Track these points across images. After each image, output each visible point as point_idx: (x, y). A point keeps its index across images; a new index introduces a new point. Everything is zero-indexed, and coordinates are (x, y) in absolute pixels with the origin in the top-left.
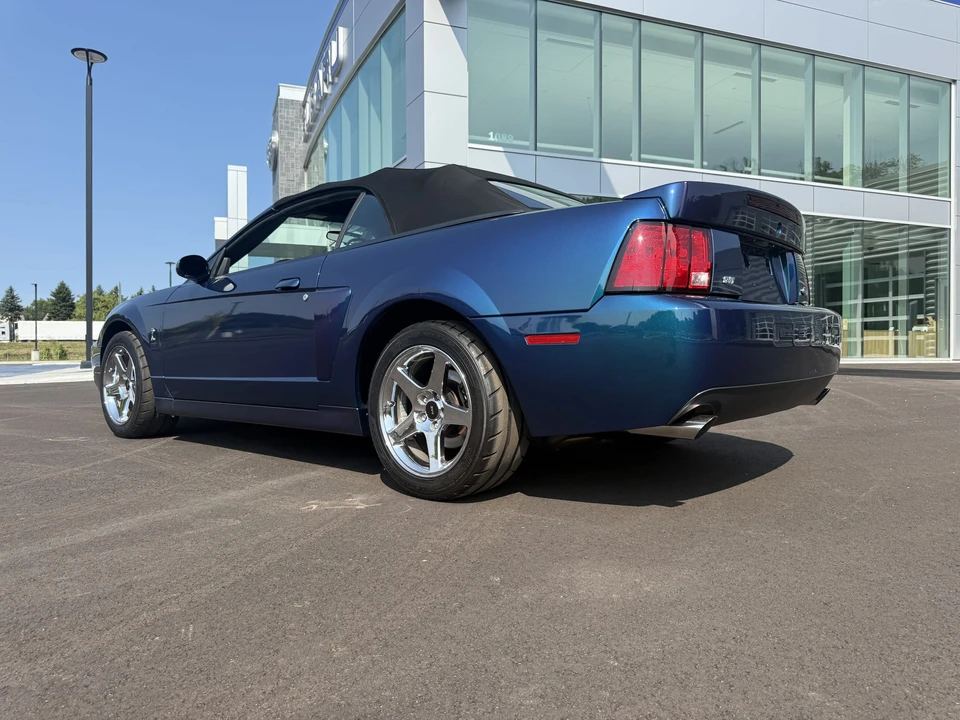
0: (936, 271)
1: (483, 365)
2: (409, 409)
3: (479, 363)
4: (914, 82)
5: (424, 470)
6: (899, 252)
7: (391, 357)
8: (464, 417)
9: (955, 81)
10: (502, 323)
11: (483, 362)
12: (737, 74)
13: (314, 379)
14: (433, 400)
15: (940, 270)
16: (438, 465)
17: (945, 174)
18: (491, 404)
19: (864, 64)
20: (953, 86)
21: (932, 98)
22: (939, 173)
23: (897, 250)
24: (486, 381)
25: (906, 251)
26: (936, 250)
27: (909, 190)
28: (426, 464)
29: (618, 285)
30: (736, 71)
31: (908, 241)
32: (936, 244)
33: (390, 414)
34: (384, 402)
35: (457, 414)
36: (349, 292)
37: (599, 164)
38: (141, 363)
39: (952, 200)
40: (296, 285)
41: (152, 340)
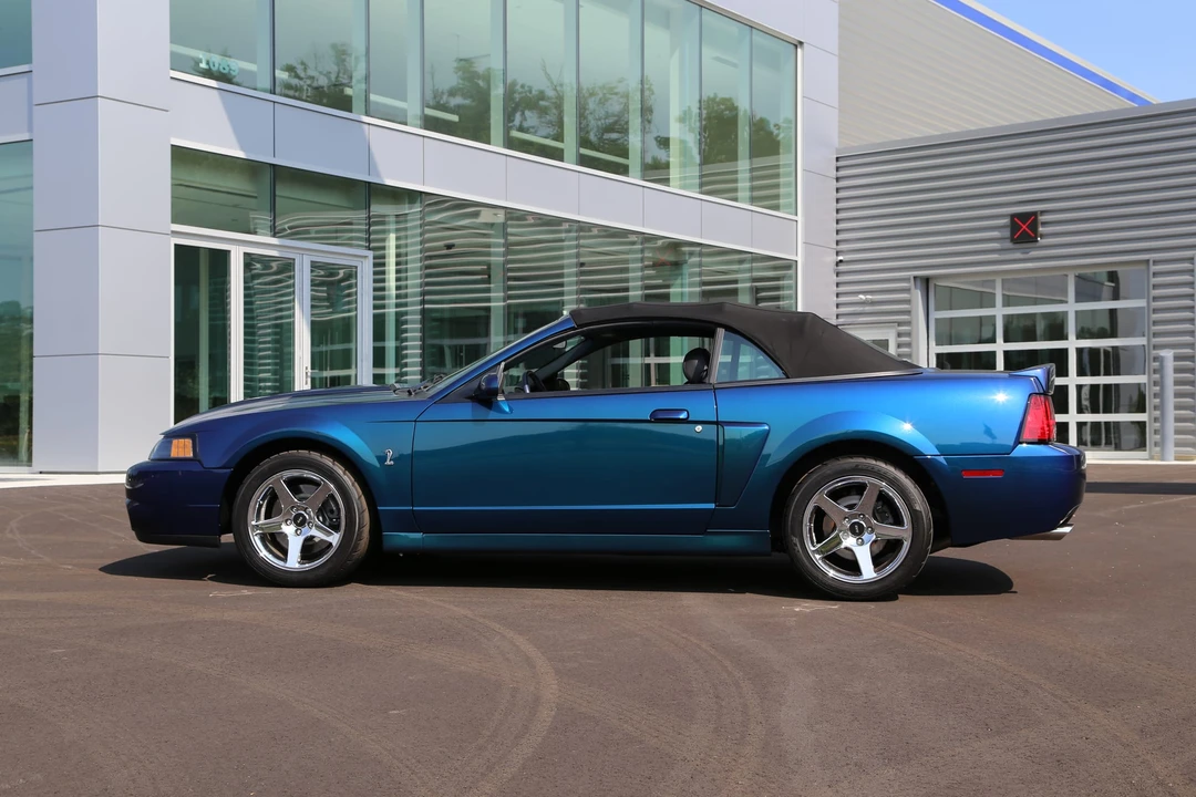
4: (758, 38)
5: (857, 578)
6: (739, 285)
9: (801, 43)
13: (712, 506)
14: (858, 520)
19: (701, 4)
20: (799, 50)
21: (772, 63)
22: (781, 170)
23: (736, 282)
25: (748, 285)
26: (777, 288)
27: (753, 200)
29: (1025, 438)
31: (751, 270)
32: (777, 279)
35: (892, 531)
36: (767, 428)
37: (367, 126)
38: (355, 491)
39: (800, 218)
40: (683, 416)
41: (388, 463)
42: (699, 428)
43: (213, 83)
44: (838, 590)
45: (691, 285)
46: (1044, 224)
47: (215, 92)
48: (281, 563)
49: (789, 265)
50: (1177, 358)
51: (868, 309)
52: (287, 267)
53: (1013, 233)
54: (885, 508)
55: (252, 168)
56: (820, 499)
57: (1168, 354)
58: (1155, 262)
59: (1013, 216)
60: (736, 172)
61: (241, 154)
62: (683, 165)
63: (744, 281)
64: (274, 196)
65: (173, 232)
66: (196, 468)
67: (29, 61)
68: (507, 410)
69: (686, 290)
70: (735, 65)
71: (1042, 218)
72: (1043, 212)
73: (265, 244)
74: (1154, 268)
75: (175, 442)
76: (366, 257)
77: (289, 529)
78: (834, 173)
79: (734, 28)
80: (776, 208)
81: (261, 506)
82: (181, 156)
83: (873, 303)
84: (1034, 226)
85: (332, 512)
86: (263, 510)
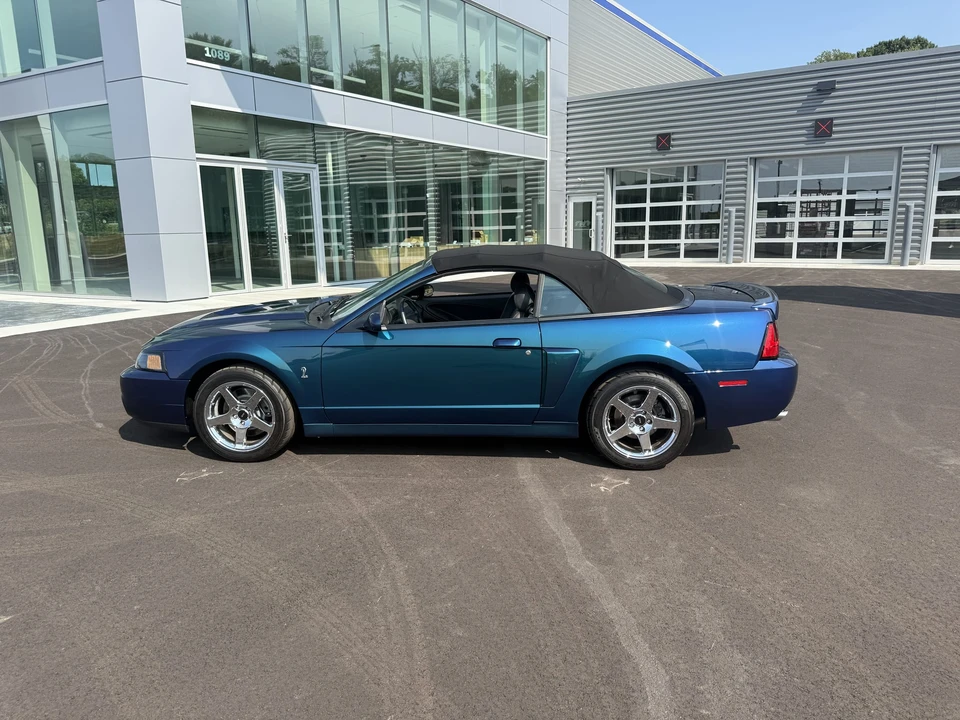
0: (537, 191)
4: (527, 35)
5: (638, 455)
6: (517, 173)
8: (671, 424)
9: (550, 38)
10: (705, 375)
12: (403, 6)
13: (538, 406)
14: (641, 415)
15: (540, 191)
16: (648, 451)
17: (543, 112)
19: (497, 16)
20: (548, 42)
21: (535, 49)
22: (539, 110)
23: (516, 171)
25: (522, 173)
27: (524, 128)
29: (764, 357)
30: (402, 3)
31: (524, 165)
32: (537, 170)
35: (665, 423)
36: (577, 352)
37: (310, 90)
38: (282, 396)
39: (548, 137)
40: (516, 344)
41: (303, 377)
42: (529, 352)
43: (218, 67)
44: (627, 464)
45: (493, 172)
46: (674, 140)
48: (232, 445)
49: (543, 162)
50: (737, 211)
51: (582, 185)
52: (269, 174)
53: (658, 145)
54: (660, 404)
55: (242, 118)
56: (616, 400)
57: (733, 209)
58: (729, 161)
59: (658, 135)
60: (516, 110)
61: (239, 110)
62: (488, 106)
63: (520, 170)
64: (257, 133)
65: (197, 158)
66: (164, 378)
67: (101, 55)
68: (388, 337)
69: (491, 175)
70: (515, 51)
71: (673, 136)
72: (673, 133)
73: (255, 163)
74: (728, 164)
75: (150, 356)
76: (315, 168)
77: (235, 422)
78: (565, 111)
79: (513, 30)
80: (536, 130)
81: (213, 407)
82: (197, 111)
83: (585, 182)
84: (669, 141)
85: (266, 408)
86: (216, 408)
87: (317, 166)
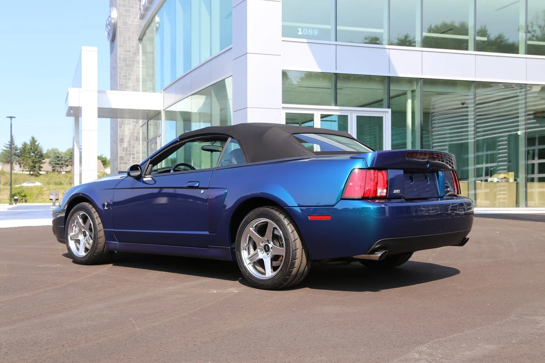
1: (290, 228)
2: (255, 248)
3: (288, 227)
5: (264, 276)
7: (247, 223)
8: (282, 251)
10: (298, 209)
11: (290, 226)
13: (207, 233)
14: (267, 243)
16: (269, 273)
18: (294, 245)
24: (292, 235)
28: (264, 274)
29: (346, 196)
33: (246, 250)
34: (244, 244)
35: (279, 250)
36: (227, 191)
37: (388, 50)
40: (197, 185)
41: (106, 208)
42: (202, 191)
43: (305, 40)
47: (306, 44)
55: (324, 76)
61: (320, 71)
64: (336, 88)
65: (283, 108)
67: (232, 44)
76: (388, 112)
77: (81, 238)
82: (287, 74)
87: (390, 110)
